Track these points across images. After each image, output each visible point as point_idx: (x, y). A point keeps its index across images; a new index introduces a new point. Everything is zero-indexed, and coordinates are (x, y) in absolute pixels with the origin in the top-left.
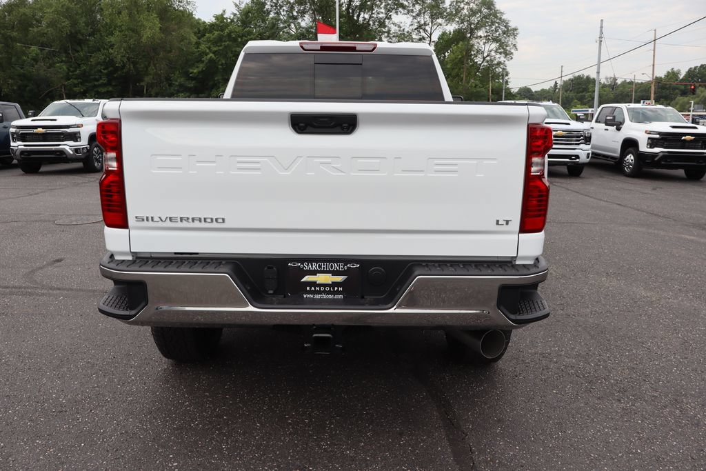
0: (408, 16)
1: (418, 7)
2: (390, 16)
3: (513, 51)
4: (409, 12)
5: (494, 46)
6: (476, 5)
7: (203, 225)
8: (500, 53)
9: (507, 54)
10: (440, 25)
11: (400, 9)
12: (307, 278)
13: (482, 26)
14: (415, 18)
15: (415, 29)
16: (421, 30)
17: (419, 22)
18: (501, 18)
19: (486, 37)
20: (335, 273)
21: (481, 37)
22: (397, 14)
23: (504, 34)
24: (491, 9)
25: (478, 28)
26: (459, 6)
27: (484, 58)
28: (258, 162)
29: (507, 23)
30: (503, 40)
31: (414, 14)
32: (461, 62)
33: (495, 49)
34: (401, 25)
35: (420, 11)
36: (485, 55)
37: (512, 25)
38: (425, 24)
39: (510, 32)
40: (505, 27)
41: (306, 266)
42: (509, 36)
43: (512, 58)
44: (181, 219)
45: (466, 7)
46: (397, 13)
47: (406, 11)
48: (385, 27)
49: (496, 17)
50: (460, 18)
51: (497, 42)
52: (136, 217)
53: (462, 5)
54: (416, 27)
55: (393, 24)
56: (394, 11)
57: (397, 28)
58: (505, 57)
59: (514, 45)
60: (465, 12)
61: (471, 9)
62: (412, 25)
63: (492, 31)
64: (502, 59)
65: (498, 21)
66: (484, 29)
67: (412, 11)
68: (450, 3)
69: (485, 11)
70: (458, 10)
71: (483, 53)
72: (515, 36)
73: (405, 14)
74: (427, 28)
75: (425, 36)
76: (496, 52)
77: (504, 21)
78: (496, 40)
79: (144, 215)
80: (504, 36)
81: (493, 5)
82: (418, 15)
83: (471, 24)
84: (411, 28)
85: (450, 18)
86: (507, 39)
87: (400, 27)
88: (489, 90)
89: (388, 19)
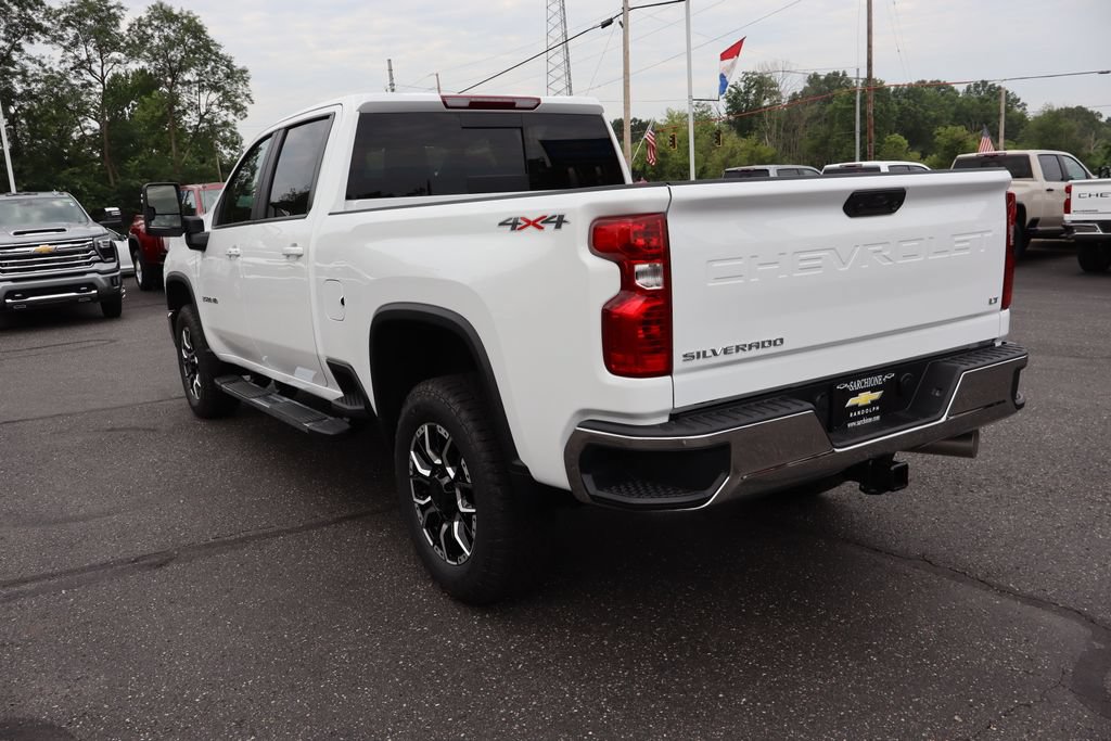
0: (56, 46)
1: (71, 32)
2: (19, 44)
3: (245, 104)
4: (54, 39)
5: (214, 96)
6: (174, 31)
7: (761, 352)
8: (227, 108)
9: (239, 110)
10: (119, 62)
11: (37, 34)
12: (851, 402)
13: (190, 66)
14: (67, 49)
15: (72, 69)
16: (83, 71)
17: (76, 57)
18: (217, 53)
19: (199, 82)
20: (874, 390)
21: (189, 82)
22: (32, 43)
23: (228, 77)
24: (201, 39)
25: (182, 69)
26: (144, 32)
27: (201, 117)
28: (819, 258)
29: (230, 62)
30: (228, 87)
31: (66, 44)
32: (163, 120)
33: (217, 102)
34: (44, 61)
35: (76, 37)
36: (203, 110)
37: (238, 64)
38: (89, 60)
39: (237, 75)
40: (227, 66)
41: (852, 387)
42: (236, 82)
43: (246, 116)
44: (738, 348)
45: (157, 34)
46: (30, 41)
47: (49, 39)
48: (13, 64)
49: (210, 51)
50: (149, 50)
51: (218, 91)
52: (685, 356)
53: (149, 31)
54: (72, 65)
55: (29, 59)
56: (25, 37)
57: (37, 66)
58: (235, 115)
59: (247, 96)
60: (156, 41)
61: (167, 38)
62: (64, 61)
63: (207, 73)
64: (231, 117)
65: (214, 57)
66: (193, 71)
67: (61, 38)
68: (128, 27)
69: (190, 41)
70: (144, 39)
71: (198, 108)
72: (246, 82)
73: (46, 42)
74: (94, 67)
75: (93, 80)
76: (219, 105)
77: (222, 58)
78: (215, 87)
79: (693, 350)
80: (229, 81)
81: (203, 32)
82: (75, 44)
83: (170, 61)
84: (62, 66)
85: (133, 51)
86: (235, 86)
87: (41, 64)
88: (216, 167)
89: (17, 50)
